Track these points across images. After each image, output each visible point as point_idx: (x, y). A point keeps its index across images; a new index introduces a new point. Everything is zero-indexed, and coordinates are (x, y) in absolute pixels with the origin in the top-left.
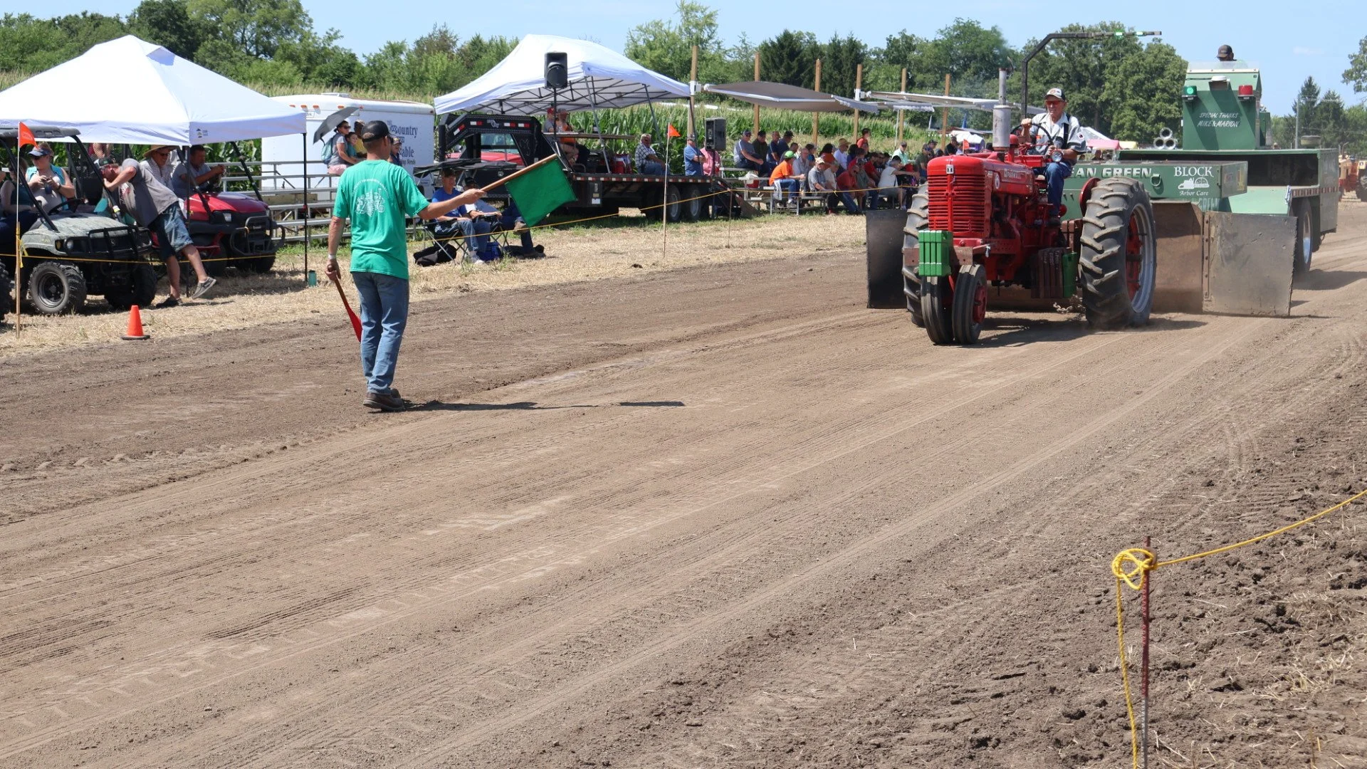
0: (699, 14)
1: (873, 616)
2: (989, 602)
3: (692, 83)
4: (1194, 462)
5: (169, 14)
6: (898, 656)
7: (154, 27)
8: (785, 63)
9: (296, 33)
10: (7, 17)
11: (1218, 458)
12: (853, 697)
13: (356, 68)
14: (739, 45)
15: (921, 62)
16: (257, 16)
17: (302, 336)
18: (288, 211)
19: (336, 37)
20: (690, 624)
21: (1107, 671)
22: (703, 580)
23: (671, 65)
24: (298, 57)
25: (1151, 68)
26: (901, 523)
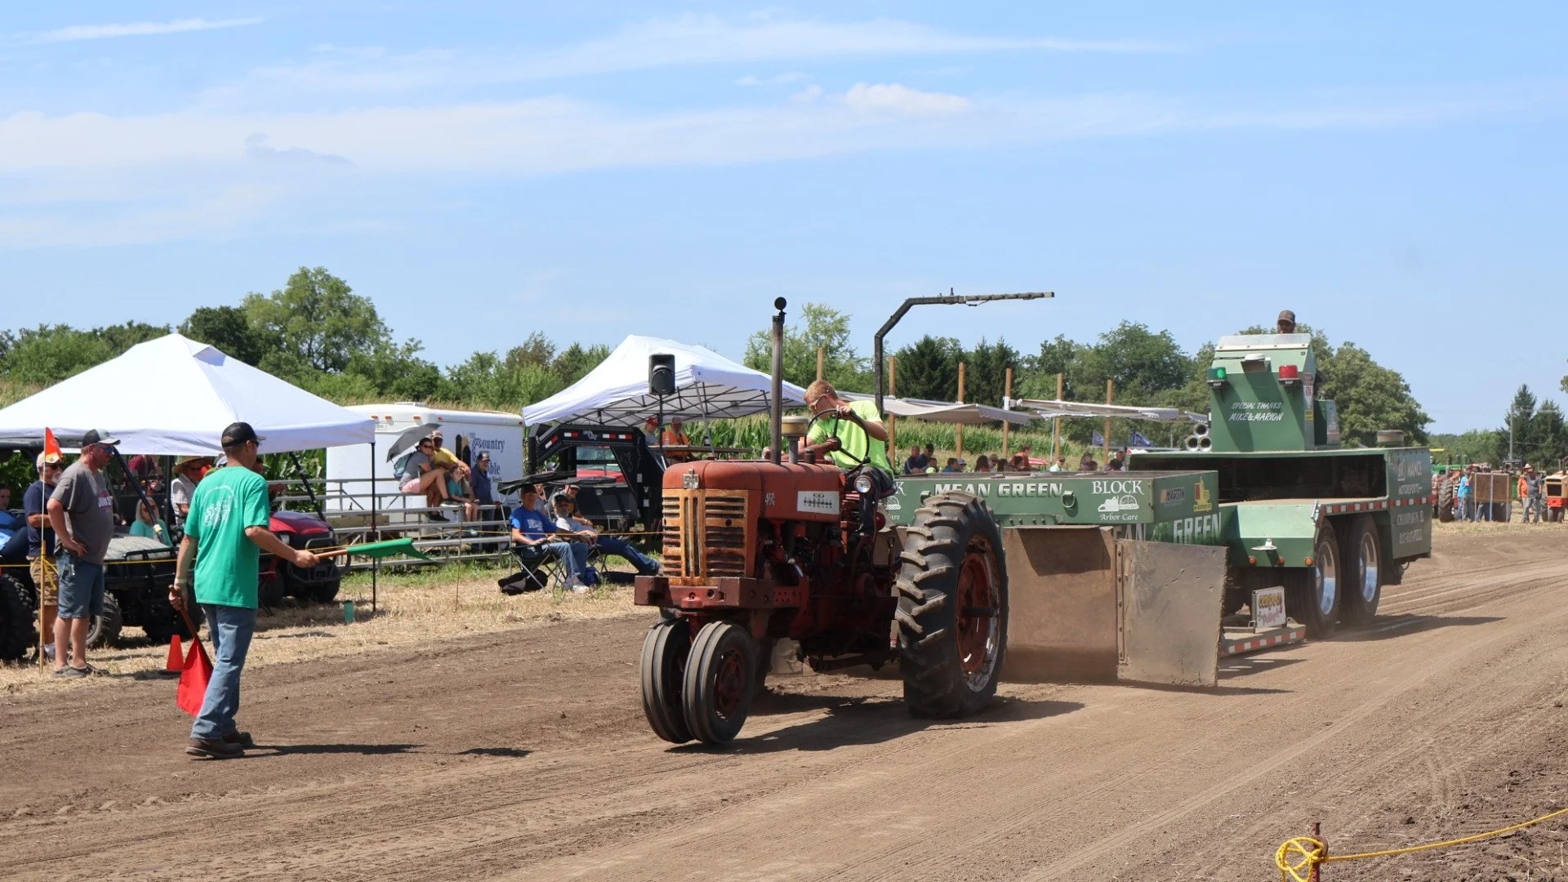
0: (828, 319)
4: (1390, 798)
5: (228, 323)
7: (210, 337)
8: (925, 374)
9: (371, 343)
10: (42, 329)
11: (1419, 793)
13: (439, 382)
15: (1082, 370)
16: (326, 325)
17: (368, 669)
18: (355, 535)
19: (416, 348)
24: (372, 370)
25: (1344, 377)
26: (1052, 865)
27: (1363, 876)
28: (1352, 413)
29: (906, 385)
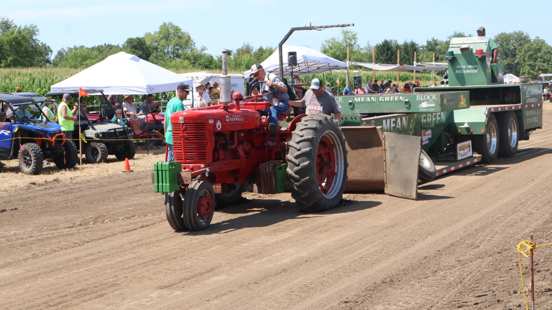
0: (350, 34)
1: (425, 273)
2: (472, 266)
3: (348, 62)
5: (139, 43)
6: (435, 289)
7: (133, 48)
8: (385, 53)
9: (189, 48)
12: (417, 306)
13: (213, 61)
14: (367, 46)
15: (441, 50)
16: (173, 42)
19: (205, 49)
20: (350, 278)
21: (521, 293)
22: (355, 260)
23: (339, 55)
24: (190, 58)
25: (535, 49)
26: (436, 235)
27: (547, 237)
28: (539, 62)
29: (378, 57)
